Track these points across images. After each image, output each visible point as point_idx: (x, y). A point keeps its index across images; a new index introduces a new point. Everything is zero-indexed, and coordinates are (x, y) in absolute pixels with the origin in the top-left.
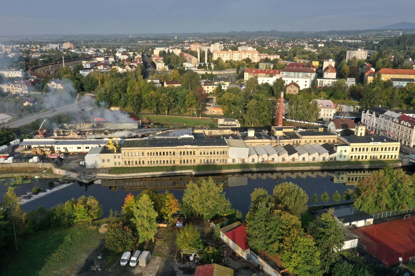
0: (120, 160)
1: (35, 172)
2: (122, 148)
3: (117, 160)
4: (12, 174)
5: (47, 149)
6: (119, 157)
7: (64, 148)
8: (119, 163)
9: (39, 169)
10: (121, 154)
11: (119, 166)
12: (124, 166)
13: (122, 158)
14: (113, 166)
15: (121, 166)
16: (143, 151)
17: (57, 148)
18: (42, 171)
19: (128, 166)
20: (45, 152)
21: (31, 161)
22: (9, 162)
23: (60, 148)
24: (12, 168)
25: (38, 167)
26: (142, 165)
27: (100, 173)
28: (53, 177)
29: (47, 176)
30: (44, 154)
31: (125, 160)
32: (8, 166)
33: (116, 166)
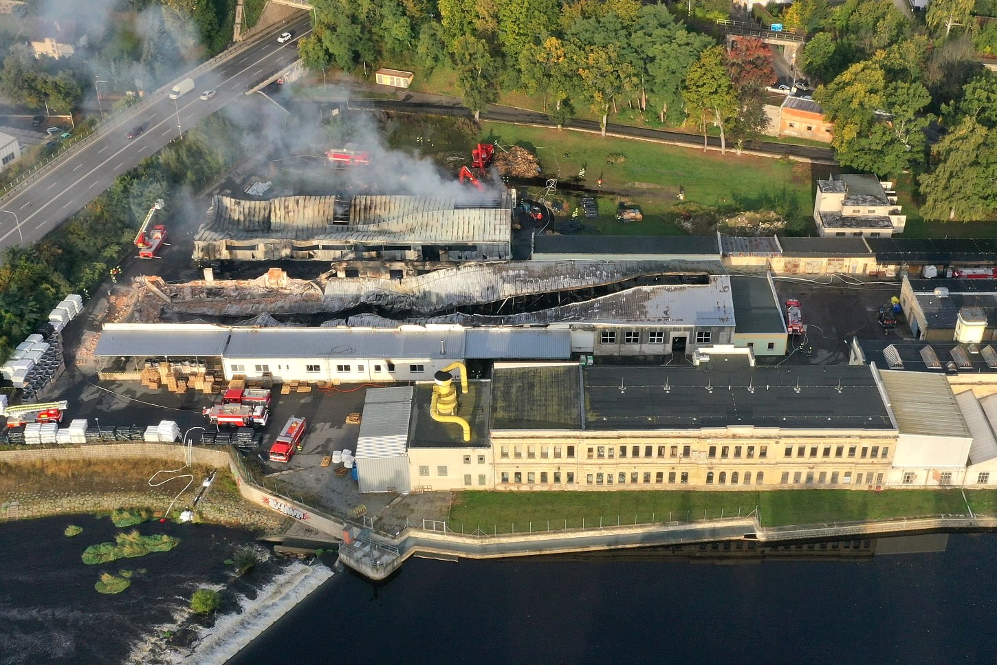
0: (485, 469)
1: (172, 489)
2: (494, 433)
3: (475, 469)
4: (96, 500)
5: (195, 370)
6: (481, 459)
7: (258, 368)
8: (482, 478)
9: (187, 470)
10: (490, 450)
11: (481, 488)
12: (501, 488)
13: (493, 464)
14: (460, 486)
15: (488, 486)
16: (571, 442)
17: (234, 368)
18: (198, 482)
19: (514, 489)
20: (191, 378)
21: (151, 434)
22: (75, 440)
23: (242, 368)
24: (89, 463)
25: (177, 459)
26: (564, 486)
27: (421, 529)
28: (244, 519)
29: (221, 511)
30: (188, 389)
31: (503, 469)
32: (72, 454)
33: (469, 488)
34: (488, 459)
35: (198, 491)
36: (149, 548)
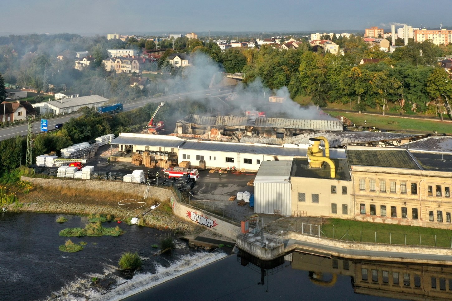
0: (347, 199)
1: (131, 207)
2: (354, 168)
3: (339, 199)
4: (83, 207)
5: (162, 157)
6: (344, 190)
7: (198, 157)
8: (345, 207)
9: (143, 200)
10: (351, 182)
11: (344, 217)
12: (359, 218)
13: (354, 195)
14: (327, 213)
15: (349, 216)
16: (414, 179)
17: (184, 156)
18: (148, 206)
19: (370, 220)
20: (159, 162)
21: (127, 178)
22: (84, 177)
23: (189, 157)
24: (87, 191)
25: (140, 194)
26: (409, 221)
27: (300, 232)
28: (172, 226)
29: (158, 220)
30: (156, 167)
31: (362, 201)
32: (80, 186)
33: (334, 216)
34: (349, 191)
35: (147, 210)
36: (104, 233)
